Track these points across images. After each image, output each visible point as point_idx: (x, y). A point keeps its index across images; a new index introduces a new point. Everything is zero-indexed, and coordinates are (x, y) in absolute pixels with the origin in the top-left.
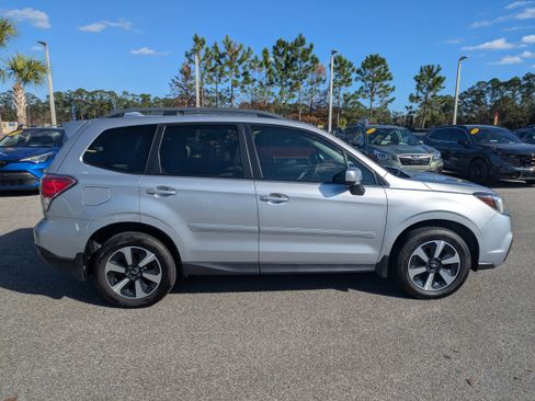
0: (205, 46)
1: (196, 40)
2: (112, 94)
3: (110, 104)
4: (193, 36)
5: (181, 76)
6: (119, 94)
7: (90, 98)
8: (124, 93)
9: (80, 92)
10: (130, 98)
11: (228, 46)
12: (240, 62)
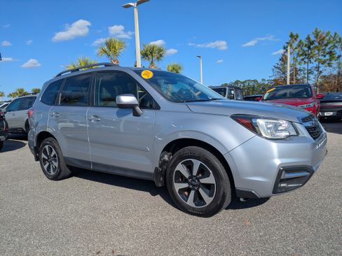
0: (298, 39)
1: (292, 36)
2: (255, 81)
3: (253, 88)
4: (290, 34)
5: (280, 63)
6: (260, 81)
7: (242, 85)
8: (263, 80)
9: (237, 82)
10: (266, 83)
11: (317, 36)
12: (326, 45)
